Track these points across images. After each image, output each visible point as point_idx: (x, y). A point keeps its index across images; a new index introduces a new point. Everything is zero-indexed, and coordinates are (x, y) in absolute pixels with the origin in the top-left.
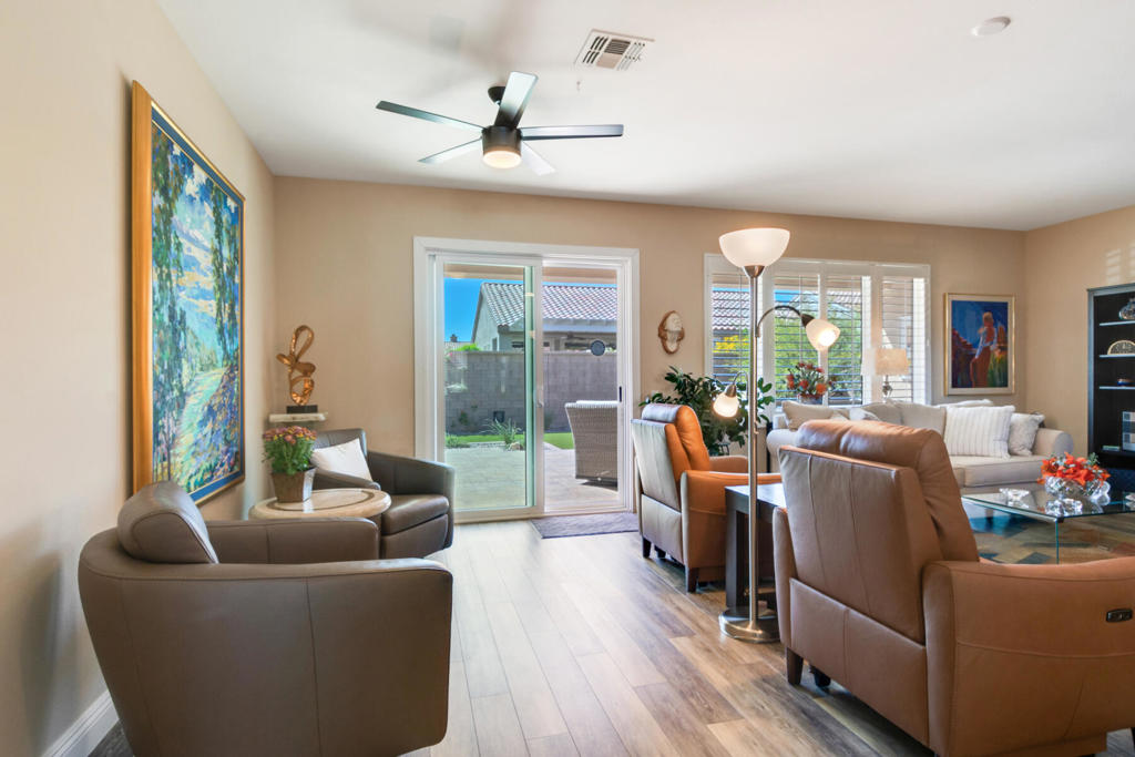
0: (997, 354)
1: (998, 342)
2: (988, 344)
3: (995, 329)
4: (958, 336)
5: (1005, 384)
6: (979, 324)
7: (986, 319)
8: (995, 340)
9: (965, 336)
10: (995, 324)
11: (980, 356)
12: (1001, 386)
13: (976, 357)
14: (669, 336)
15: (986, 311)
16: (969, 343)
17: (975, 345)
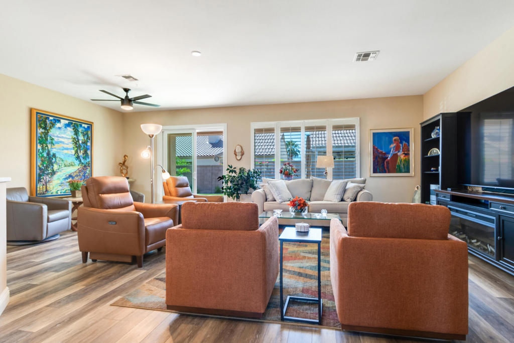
0: (402, 156)
1: (403, 151)
2: (396, 152)
3: (401, 145)
4: (377, 149)
5: (408, 171)
6: (391, 143)
7: (395, 140)
8: (401, 150)
9: (381, 149)
10: (401, 142)
11: (391, 158)
12: (405, 172)
13: (389, 158)
14: (237, 154)
15: (395, 136)
16: (384, 152)
17: (389, 153)
